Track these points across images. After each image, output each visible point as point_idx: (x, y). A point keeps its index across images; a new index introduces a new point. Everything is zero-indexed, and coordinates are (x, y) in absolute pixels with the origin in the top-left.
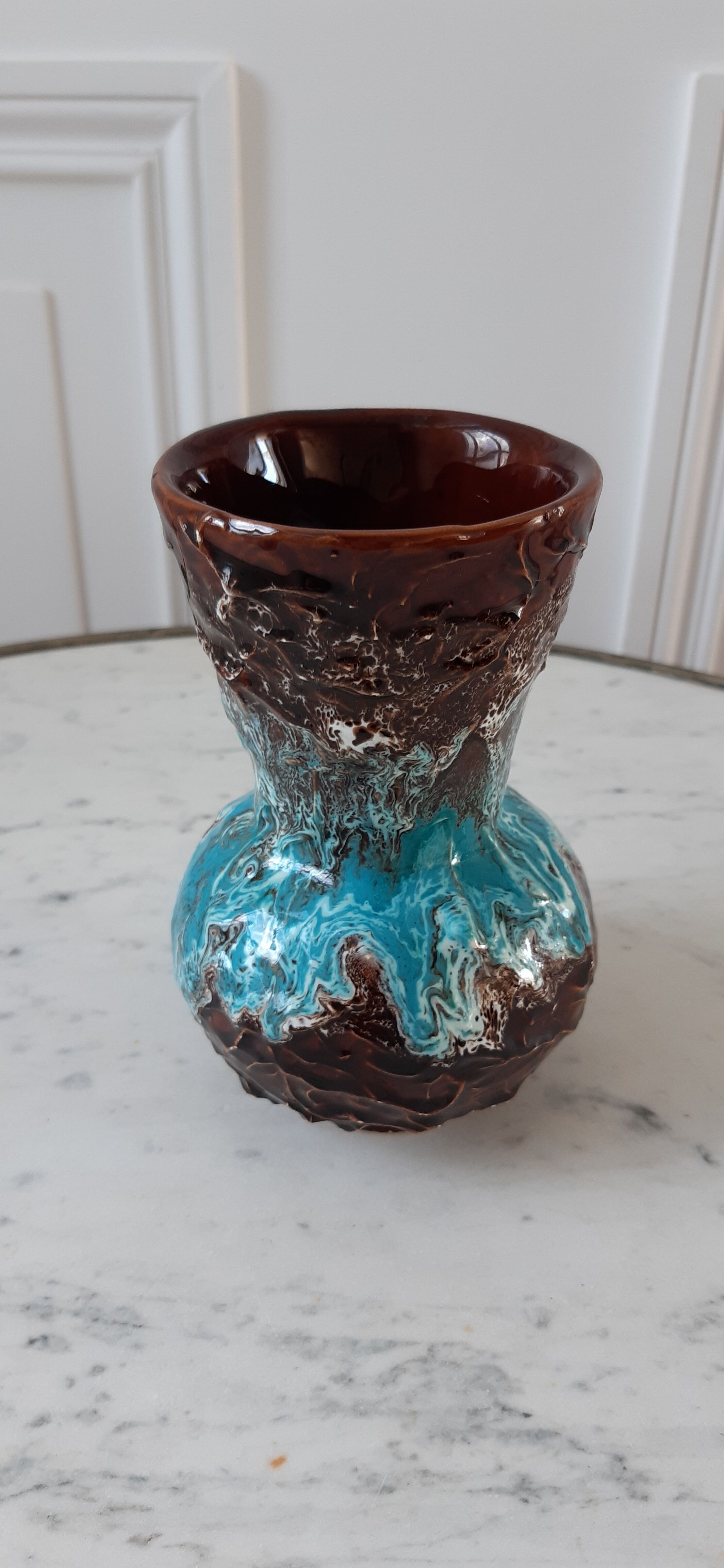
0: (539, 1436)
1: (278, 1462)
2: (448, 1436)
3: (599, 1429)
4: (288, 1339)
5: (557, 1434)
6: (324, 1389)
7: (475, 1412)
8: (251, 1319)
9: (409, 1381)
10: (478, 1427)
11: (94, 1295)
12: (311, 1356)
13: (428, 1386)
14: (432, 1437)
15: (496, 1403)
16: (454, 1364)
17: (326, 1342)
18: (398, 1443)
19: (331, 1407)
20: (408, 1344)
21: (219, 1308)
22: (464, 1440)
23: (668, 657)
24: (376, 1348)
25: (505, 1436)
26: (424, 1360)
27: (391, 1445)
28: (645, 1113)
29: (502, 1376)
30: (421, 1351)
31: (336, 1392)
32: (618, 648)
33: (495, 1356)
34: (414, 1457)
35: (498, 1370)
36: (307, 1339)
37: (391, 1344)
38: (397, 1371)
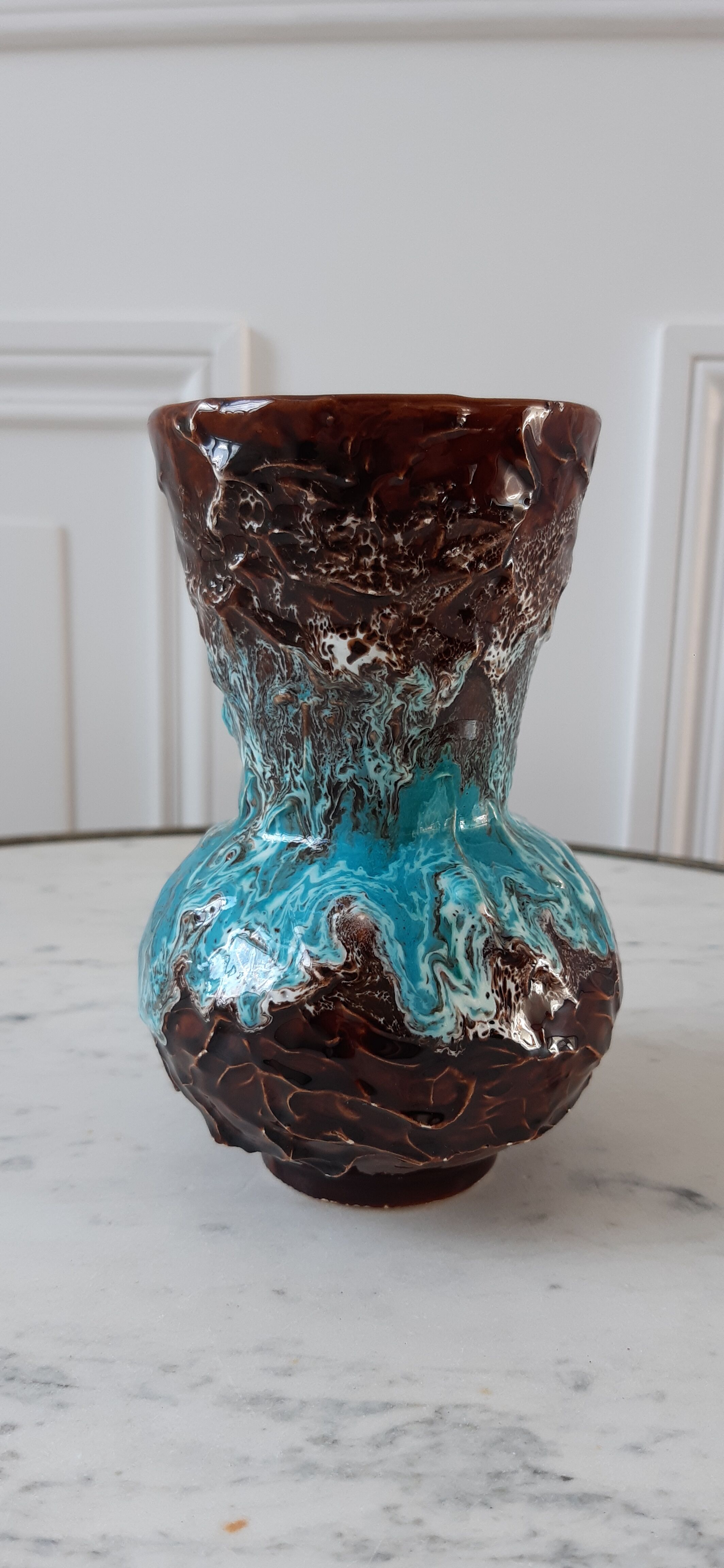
0: (583, 1500)
1: (236, 1526)
2: (464, 1500)
3: (662, 1493)
4: (255, 1401)
5: (607, 1497)
6: (300, 1450)
7: (498, 1475)
8: (208, 1380)
9: (408, 1444)
10: (502, 1491)
11: (11, 1355)
12: (286, 1417)
13: (436, 1448)
14: (441, 1501)
15: (526, 1467)
16: (470, 1427)
17: (303, 1403)
18: (396, 1507)
19: (309, 1469)
20: (409, 1405)
21: (169, 1369)
22: (485, 1504)
23: (677, 850)
24: (367, 1409)
25: (538, 1500)
26: (430, 1422)
27: (387, 1509)
28: (690, 1195)
29: (532, 1438)
30: (427, 1413)
31: (314, 1453)
32: (623, 843)
33: (521, 1418)
34: (418, 1522)
35: (526, 1432)
36: (279, 1400)
37: (388, 1406)
38: (393, 1434)
